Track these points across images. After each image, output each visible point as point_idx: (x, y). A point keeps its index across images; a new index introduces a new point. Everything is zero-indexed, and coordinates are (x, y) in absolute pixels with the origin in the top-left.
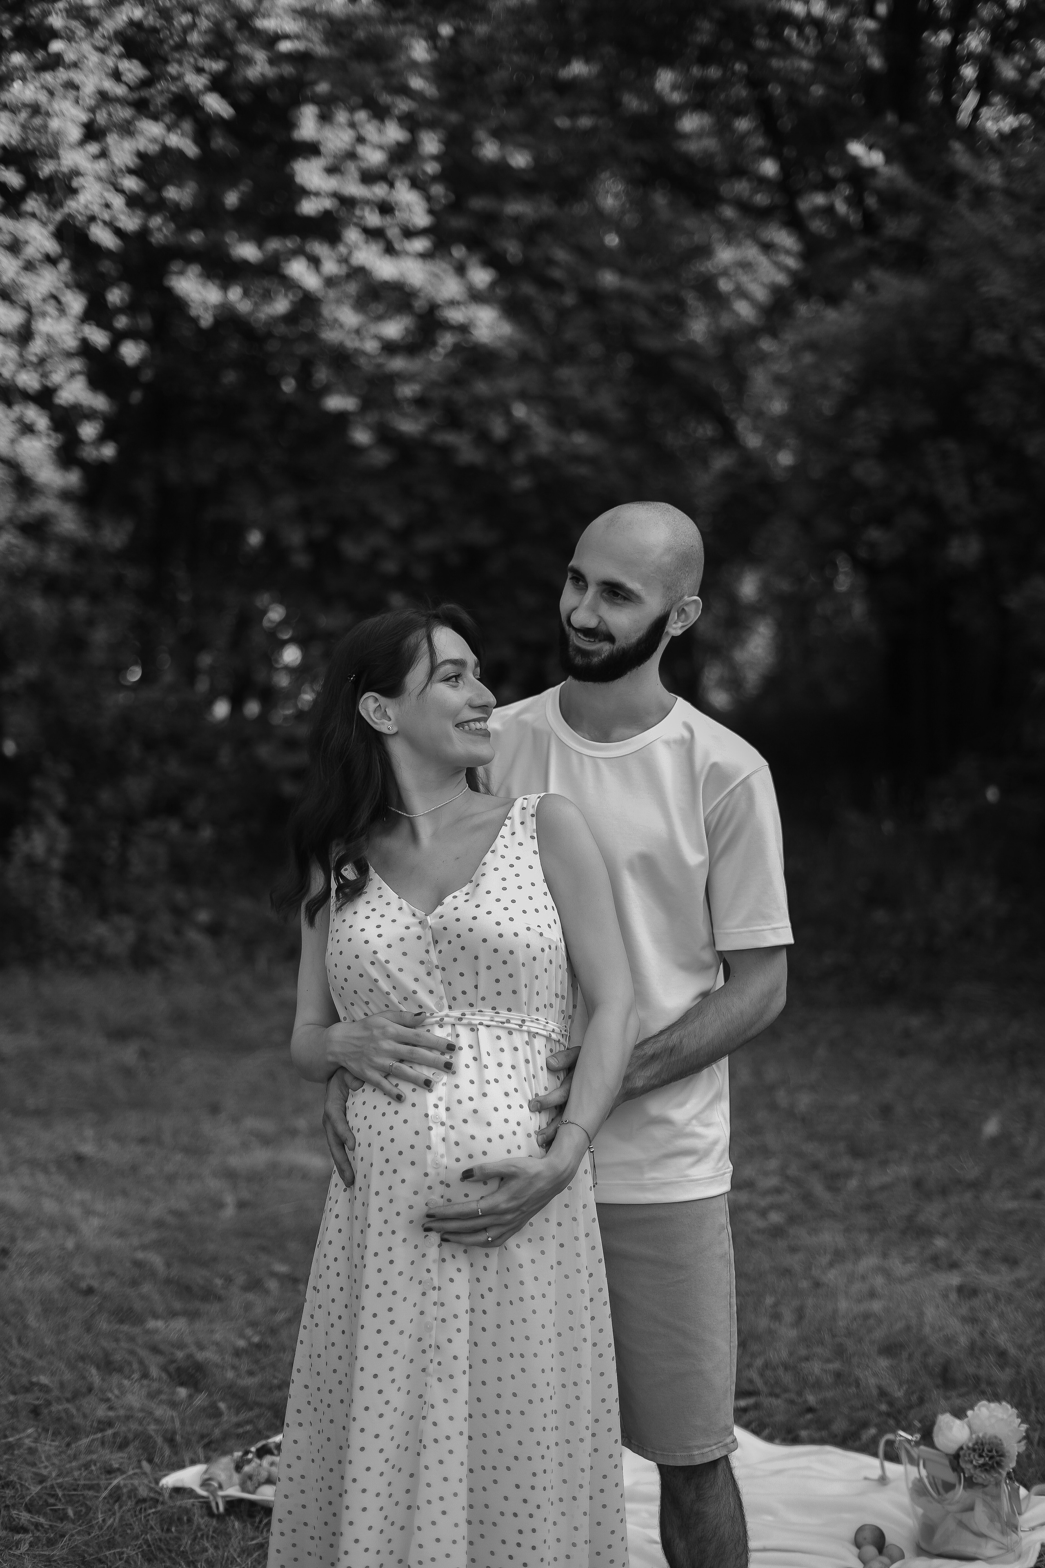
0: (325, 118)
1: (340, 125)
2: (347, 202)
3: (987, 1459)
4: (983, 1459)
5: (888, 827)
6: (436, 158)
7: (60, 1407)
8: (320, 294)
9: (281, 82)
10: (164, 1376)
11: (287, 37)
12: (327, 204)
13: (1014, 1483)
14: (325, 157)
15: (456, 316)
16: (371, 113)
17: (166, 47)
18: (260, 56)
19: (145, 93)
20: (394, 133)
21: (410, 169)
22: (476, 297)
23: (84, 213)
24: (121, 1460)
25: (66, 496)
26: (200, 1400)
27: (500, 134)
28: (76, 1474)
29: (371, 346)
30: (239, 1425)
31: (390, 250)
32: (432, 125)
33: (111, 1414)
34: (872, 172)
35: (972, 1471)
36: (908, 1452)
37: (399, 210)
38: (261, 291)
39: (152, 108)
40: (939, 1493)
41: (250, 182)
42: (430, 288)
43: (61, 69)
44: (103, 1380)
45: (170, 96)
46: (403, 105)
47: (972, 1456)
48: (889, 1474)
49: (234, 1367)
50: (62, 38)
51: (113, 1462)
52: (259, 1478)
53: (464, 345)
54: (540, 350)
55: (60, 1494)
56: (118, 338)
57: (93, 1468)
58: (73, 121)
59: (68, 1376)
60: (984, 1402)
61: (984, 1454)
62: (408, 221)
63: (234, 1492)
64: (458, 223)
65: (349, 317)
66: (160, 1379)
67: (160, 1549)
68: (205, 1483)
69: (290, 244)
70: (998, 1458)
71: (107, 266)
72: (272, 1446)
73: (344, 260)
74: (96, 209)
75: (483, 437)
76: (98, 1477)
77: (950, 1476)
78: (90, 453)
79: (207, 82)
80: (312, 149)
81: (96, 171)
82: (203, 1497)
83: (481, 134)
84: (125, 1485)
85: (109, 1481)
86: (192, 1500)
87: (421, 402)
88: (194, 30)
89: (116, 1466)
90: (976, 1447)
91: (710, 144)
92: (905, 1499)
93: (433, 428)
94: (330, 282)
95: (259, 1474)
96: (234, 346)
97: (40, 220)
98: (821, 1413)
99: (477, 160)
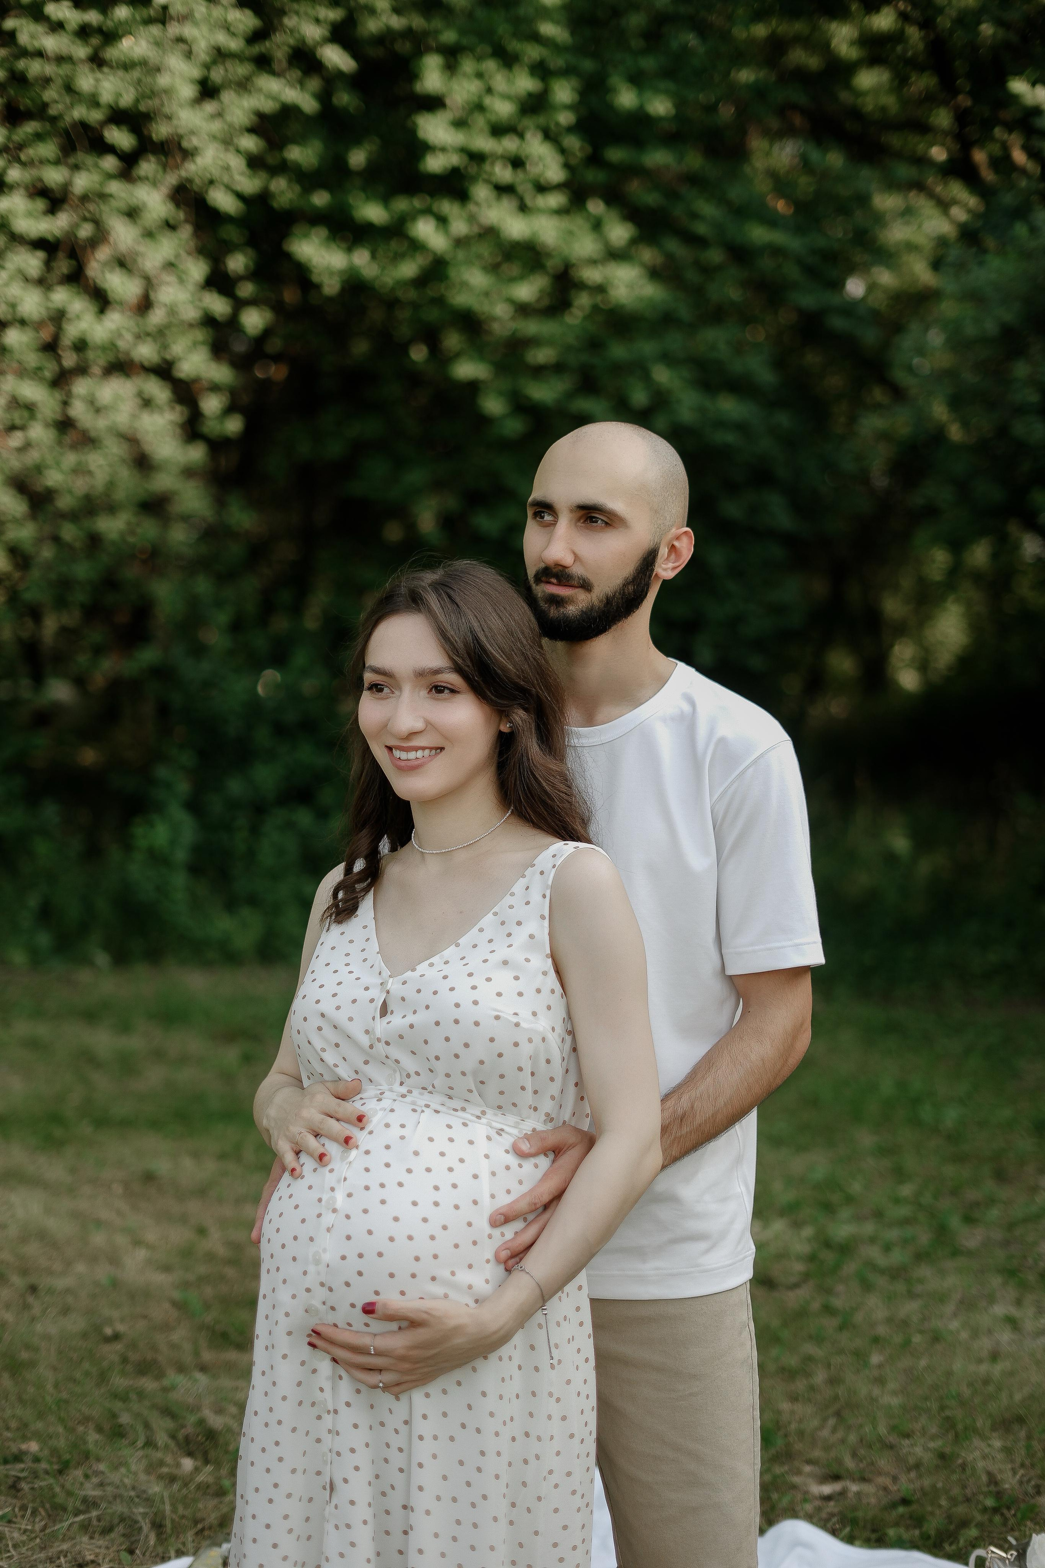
0: (451, 67)
1: (465, 75)
2: (477, 158)
6: (571, 107)
7: (45, 1483)
8: (448, 257)
9: (406, 32)
12: (455, 160)
14: (451, 109)
15: (592, 275)
16: (500, 61)
19: (262, 46)
20: (525, 83)
21: (542, 120)
22: (615, 255)
23: (202, 177)
25: (188, 472)
26: (206, 1474)
27: (637, 80)
29: (503, 310)
31: (523, 208)
32: (566, 72)
33: (98, 1492)
34: (1036, 111)
37: (531, 164)
38: (389, 253)
39: (272, 65)
41: (377, 140)
42: (563, 246)
43: (170, 23)
44: (102, 1446)
45: (289, 49)
46: (534, 53)
53: (602, 306)
56: (239, 304)
58: (185, 77)
59: (63, 1442)
62: (541, 176)
64: (593, 176)
65: (478, 279)
66: (165, 1448)
69: (417, 203)
71: (231, 233)
73: (472, 219)
74: (216, 173)
78: (211, 427)
79: (327, 34)
80: (436, 103)
81: (211, 130)
83: (616, 81)
93: (570, 395)
94: (459, 242)
97: (154, 183)
98: (914, 1507)
99: (612, 109)
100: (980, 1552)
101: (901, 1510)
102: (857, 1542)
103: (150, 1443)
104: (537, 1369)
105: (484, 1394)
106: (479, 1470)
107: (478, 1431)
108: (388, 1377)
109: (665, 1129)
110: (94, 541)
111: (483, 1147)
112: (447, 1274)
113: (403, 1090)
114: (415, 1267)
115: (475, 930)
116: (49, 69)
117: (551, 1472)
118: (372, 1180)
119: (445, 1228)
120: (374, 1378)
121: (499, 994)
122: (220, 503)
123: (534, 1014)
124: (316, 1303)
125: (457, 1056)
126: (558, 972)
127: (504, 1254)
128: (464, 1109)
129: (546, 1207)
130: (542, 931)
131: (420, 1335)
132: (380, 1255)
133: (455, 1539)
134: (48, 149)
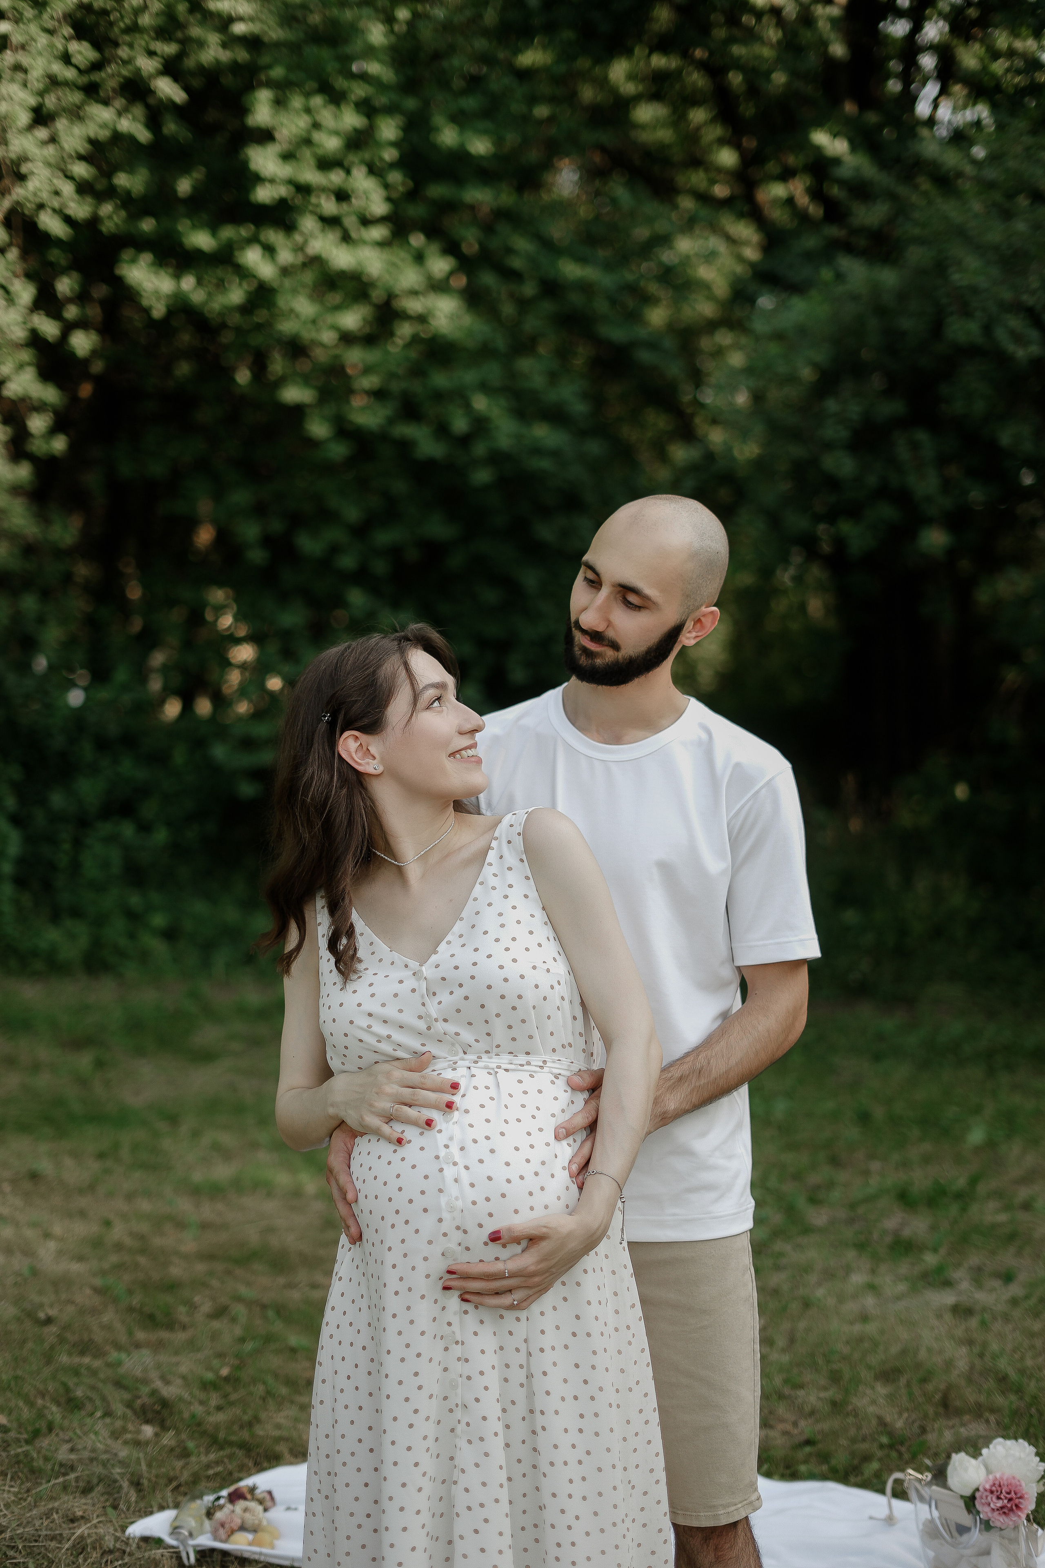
0: (279, 103)
1: (295, 110)
2: (304, 189)
3: (1006, 1501)
4: (1001, 1502)
5: (855, 825)
6: (395, 144)
7: (19, 1450)
8: (275, 285)
9: (235, 67)
10: (129, 1412)
11: (241, 19)
12: (283, 191)
13: (1033, 1525)
14: (280, 143)
15: (414, 306)
16: (327, 98)
17: (116, 30)
18: (213, 39)
19: (96, 77)
20: (351, 119)
21: (367, 155)
22: (438, 286)
23: (32, 200)
24: (85, 1507)
25: (14, 491)
26: (168, 1439)
27: (460, 119)
28: (37, 1523)
29: (328, 337)
30: (208, 1466)
31: (346, 238)
32: (390, 110)
33: (73, 1456)
34: (836, 161)
35: (990, 1515)
36: (917, 1491)
37: (356, 198)
38: (214, 281)
39: (102, 94)
40: (952, 1537)
41: (203, 169)
42: (387, 277)
43: (8, 52)
44: (64, 1418)
45: (122, 80)
46: (359, 91)
47: (989, 1498)
48: (897, 1513)
49: (201, 1403)
50: (9, 19)
51: (76, 1510)
52: (232, 1525)
53: (423, 335)
54: (501, 343)
56: (68, 328)
57: (55, 1516)
58: (20, 105)
59: (26, 1413)
60: (1000, 1440)
61: (1002, 1497)
62: (365, 209)
63: (205, 1541)
64: (416, 211)
65: (305, 307)
66: (124, 1417)
68: (175, 1530)
69: (245, 231)
70: (1017, 1501)
71: (55, 255)
72: (245, 1491)
73: (300, 249)
74: (45, 196)
75: (442, 430)
76: (60, 1526)
77: (965, 1519)
78: (38, 446)
79: (160, 66)
80: (266, 136)
81: (45, 157)
82: (173, 1547)
83: (438, 119)
84: (89, 1535)
85: (72, 1531)
86: (161, 1551)
87: (379, 395)
88: (145, 12)
89: (79, 1513)
90: (994, 1488)
91: (665, 135)
92: (916, 1541)
93: (391, 421)
94: (285, 271)
95: (232, 1521)
96: (186, 338)
98: (820, 1446)
99: (435, 147)
100: (898, 1475)
101: (808, 1449)
102: (776, 1477)
108: (519, 1295)
124: (453, 1245)
127: (575, 1169)
132: (503, 1195)
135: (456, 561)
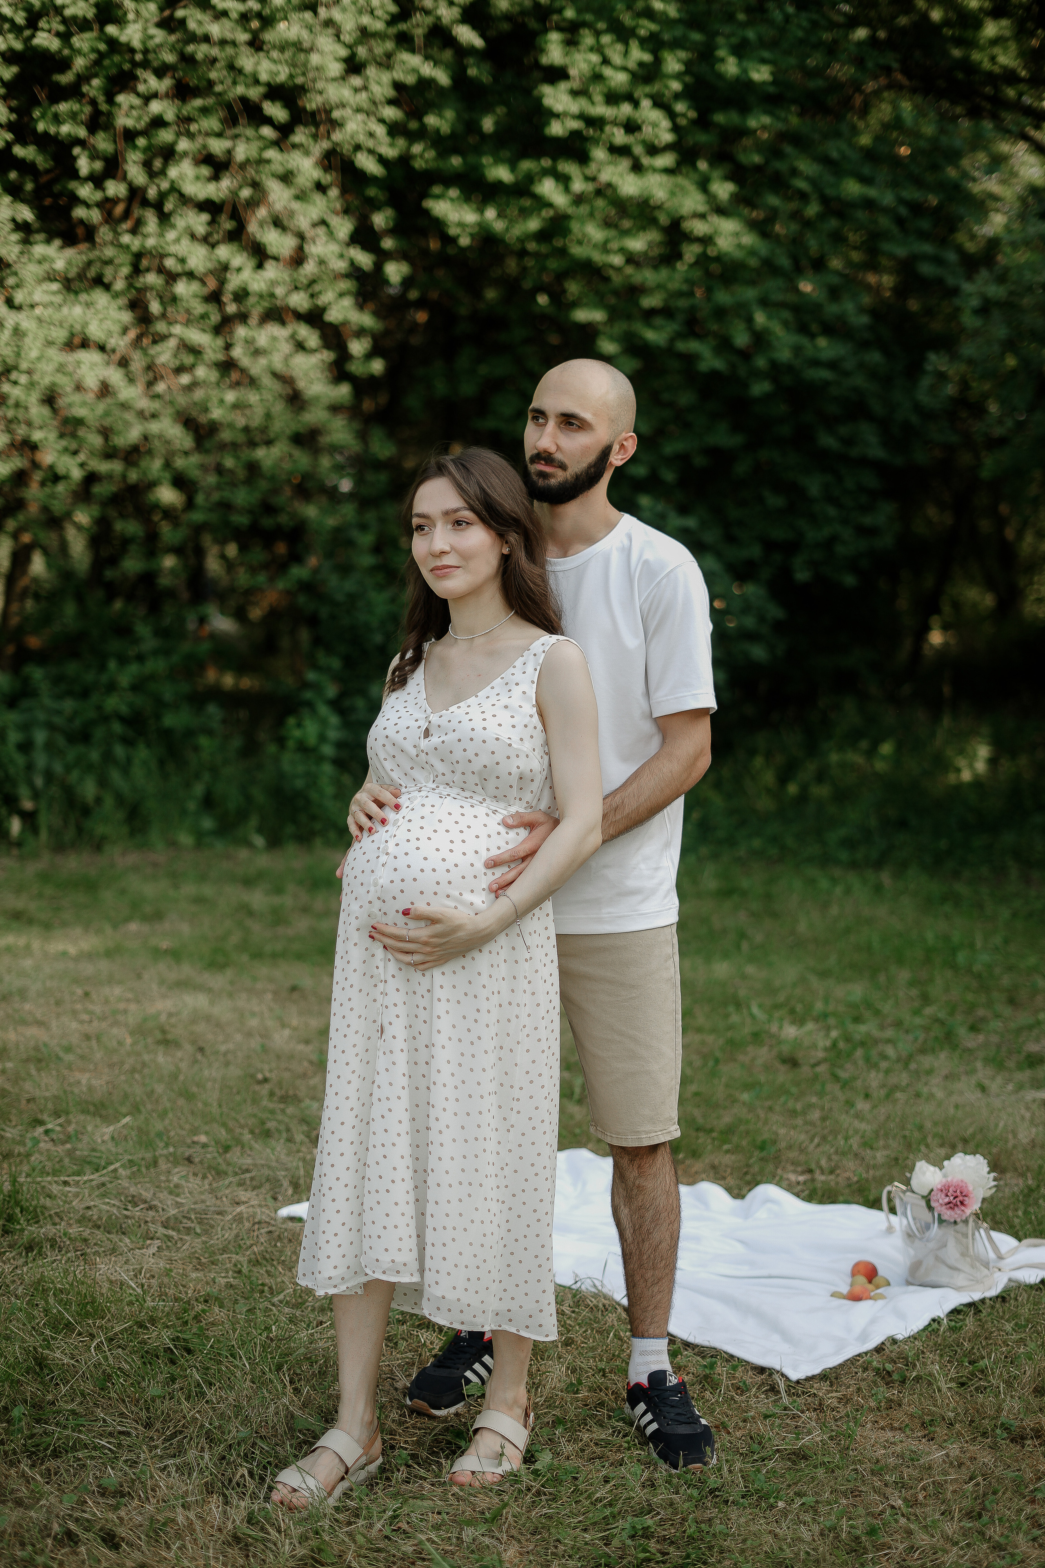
0: (571, 43)
1: (586, 48)
2: (595, 122)
3: (953, 1199)
4: (949, 1199)
6: (678, 76)
8: (569, 212)
12: (575, 125)
13: (981, 1223)
14: (572, 80)
15: (699, 228)
16: (616, 36)
19: (402, 26)
20: (638, 54)
21: (656, 88)
22: (720, 210)
23: (350, 143)
25: (335, 409)
27: (740, 50)
29: (617, 260)
31: (637, 168)
32: (676, 44)
35: (940, 1209)
36: (900, 1201)
37: (645, 129)
38: (515, 211)
39: (411, 41)
40: (922, 1235)
41: (504, 108)
42: (671, 202)
45: (426, 29)
46: (646, 27)
47: (940, 1196)
48: (891, 1227)
53: (709, 255)
54: (781, 260)
55: (193, 1217)
56: (382, 256)
58: (334, 57)
60: (961, 1154)
61: (951, 1195)
62: (653, 138)
64: (702, 138)
65: (595, 232)
66: (302, 1143)
67: (265, 1259)
69: (540, 165)
70: (963, 1199)
71: (372, 192)
73: (592, 179)
74: (362, 138)
75: (724, 345)
76: (227, 1206)
77: (927, 1216)
78: (359, 368)
79: (459, 15)
80: (557, 74)
81: (358, 103)
83: (721, 52)
84: (248, 1212)
85: (235, 1209)
87: (666, 312)
89: (244, 1199)
90: (945, 1189)
92: (902, 1245)
93: (676, 337)
94: (579, 200)
97: (307, 153)
99: (720, 76)
100: (889, 1188)
102: (814, 1202)
103: (290, 1140)
104: (516, 962)
105: (479, 974)
106: (476, 1021)
107: (476, 997)
108: (417, 958)
109: (605, 816)
110: (253, 468)
111: (483, 819)
112: (457, 893)
113: (434, 786)
114: (436, 888)
115: (489, 687)
116: (215, 52)
117: (524, 1026)
118: (412, 836)
119: (456, 865)
120: (408, 958)
121: (500, 725)
122: (363, 436)
123: (521, 740)
124: (375, 910)
125: (470, 761)
126: (541, 715)
127: (495, 886)
128: (471, 797)
129: (524, 859)
130: (532, 691)
131: (438, 928)
132: (415, 880)
133: (460, 1065)
134: (212, 123)
135: (741, 468)
